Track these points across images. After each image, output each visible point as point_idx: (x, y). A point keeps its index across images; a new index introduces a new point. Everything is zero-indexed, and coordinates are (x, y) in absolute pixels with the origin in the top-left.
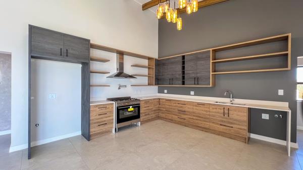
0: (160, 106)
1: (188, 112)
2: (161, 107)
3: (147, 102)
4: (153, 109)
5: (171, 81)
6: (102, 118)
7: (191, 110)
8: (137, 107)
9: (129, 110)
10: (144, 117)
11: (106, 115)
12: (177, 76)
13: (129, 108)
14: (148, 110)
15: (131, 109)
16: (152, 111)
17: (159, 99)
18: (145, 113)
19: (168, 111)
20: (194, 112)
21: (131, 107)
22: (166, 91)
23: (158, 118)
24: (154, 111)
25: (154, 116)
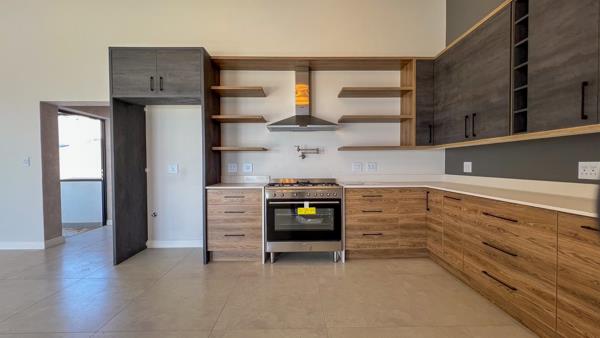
0: (430, 215)
1: (528, 258)
2: (431, 220)
3: (372, 195)
4: (401, 222)
5: (472, 125)
6: (233, 221)
7: (549, 256)
8: (333, 207)
9: (300, 211)
10: (360, 241)
11: (242, 216)
12: (495, 99)
13: (302, 206)
14: (375, 220)
15: (307, 210)
16: (396, 228)
17: (428, 191)
18: (366, 228)
19: (452, 239)
20: (560, 270)
21: (306, 204)
22: (468, 166)
23: (421, 252)
24: (403, 227)
25: (403, 243)
